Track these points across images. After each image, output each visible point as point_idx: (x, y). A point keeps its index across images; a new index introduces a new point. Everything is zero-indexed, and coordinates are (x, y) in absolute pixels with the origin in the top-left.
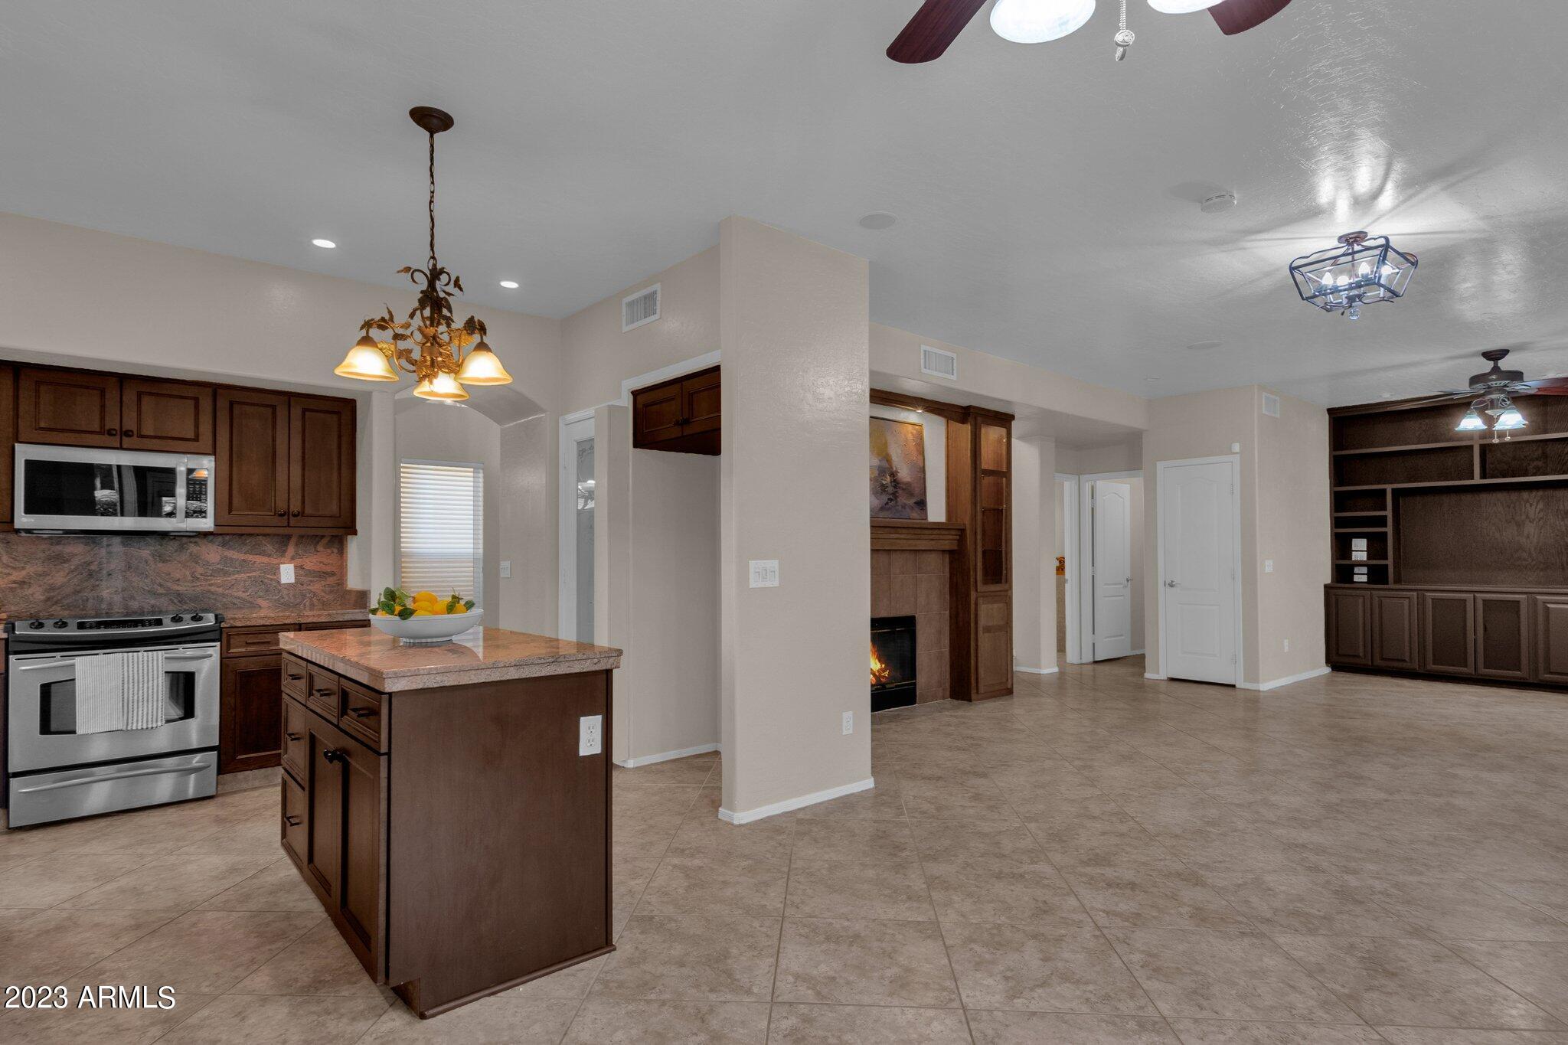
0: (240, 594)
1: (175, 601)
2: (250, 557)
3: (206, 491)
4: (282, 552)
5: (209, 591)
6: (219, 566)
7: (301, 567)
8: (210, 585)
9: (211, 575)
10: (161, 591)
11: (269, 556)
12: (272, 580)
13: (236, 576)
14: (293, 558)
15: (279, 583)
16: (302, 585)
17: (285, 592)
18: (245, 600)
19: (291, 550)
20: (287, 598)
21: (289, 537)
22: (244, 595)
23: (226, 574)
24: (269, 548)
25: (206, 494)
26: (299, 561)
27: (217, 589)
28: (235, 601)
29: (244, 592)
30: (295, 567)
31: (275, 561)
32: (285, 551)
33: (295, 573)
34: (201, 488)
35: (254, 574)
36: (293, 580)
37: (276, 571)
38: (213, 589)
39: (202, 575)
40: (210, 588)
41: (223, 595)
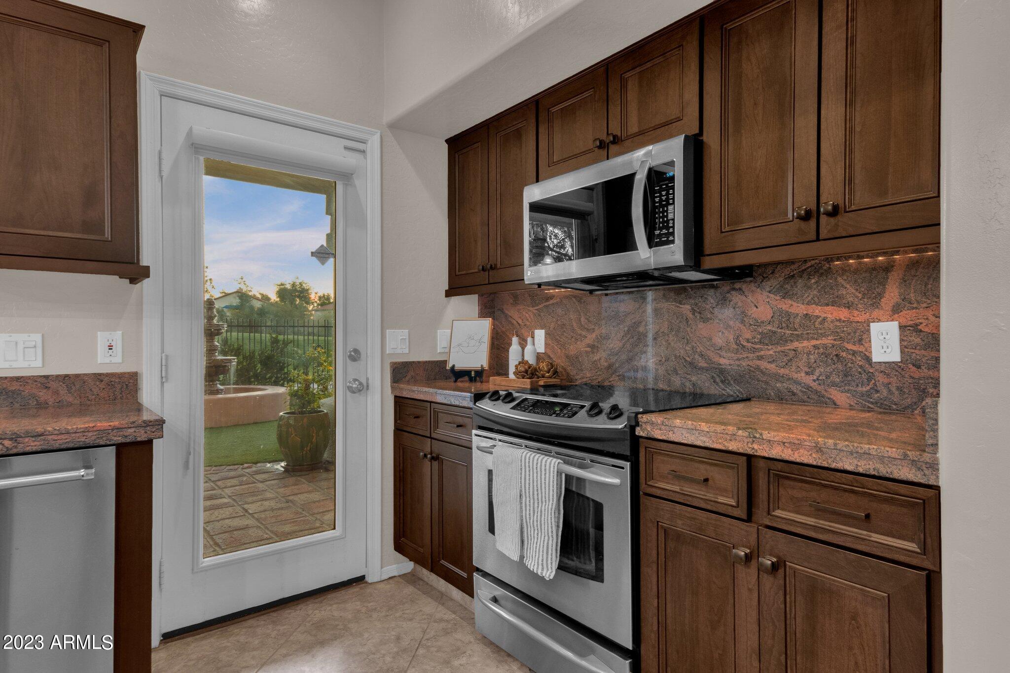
0: (801, 376)
1: (718, 380)
2: (817, 311)
3: (673, 199)
4: (874, 300)
5: (758, 368)
6: (769, 327)
7: (915, 328)
8: (760, 358)
9: (760, 342)
10: (703, 364)
11: (849, 306)
12: (854, 353)
13: (796, 344)
14: (896, 310)
15: (868, 359)
16: (919, 367)
17: (881, 379)
18: (809, 388)
19: (892, 293)
20: (885, 392)
21: (887, 269)
22: (809, 380)
23: (783, 340)
24: (849, 290)
25: (673, 203)
26: (908, 316)
27: (769, 366)
28: (795, 388)
29: (807, 373)
30: (902, 328)
31: (859, 316)
32: (880, 295)
33: (901, 340)
34: (668, 194)
35: (825, 341)
36: (894, 355)
37: (862, 336)
38: (764, 365)
39: (748, 341)
40: (758, 362)
41: (778, 377)
